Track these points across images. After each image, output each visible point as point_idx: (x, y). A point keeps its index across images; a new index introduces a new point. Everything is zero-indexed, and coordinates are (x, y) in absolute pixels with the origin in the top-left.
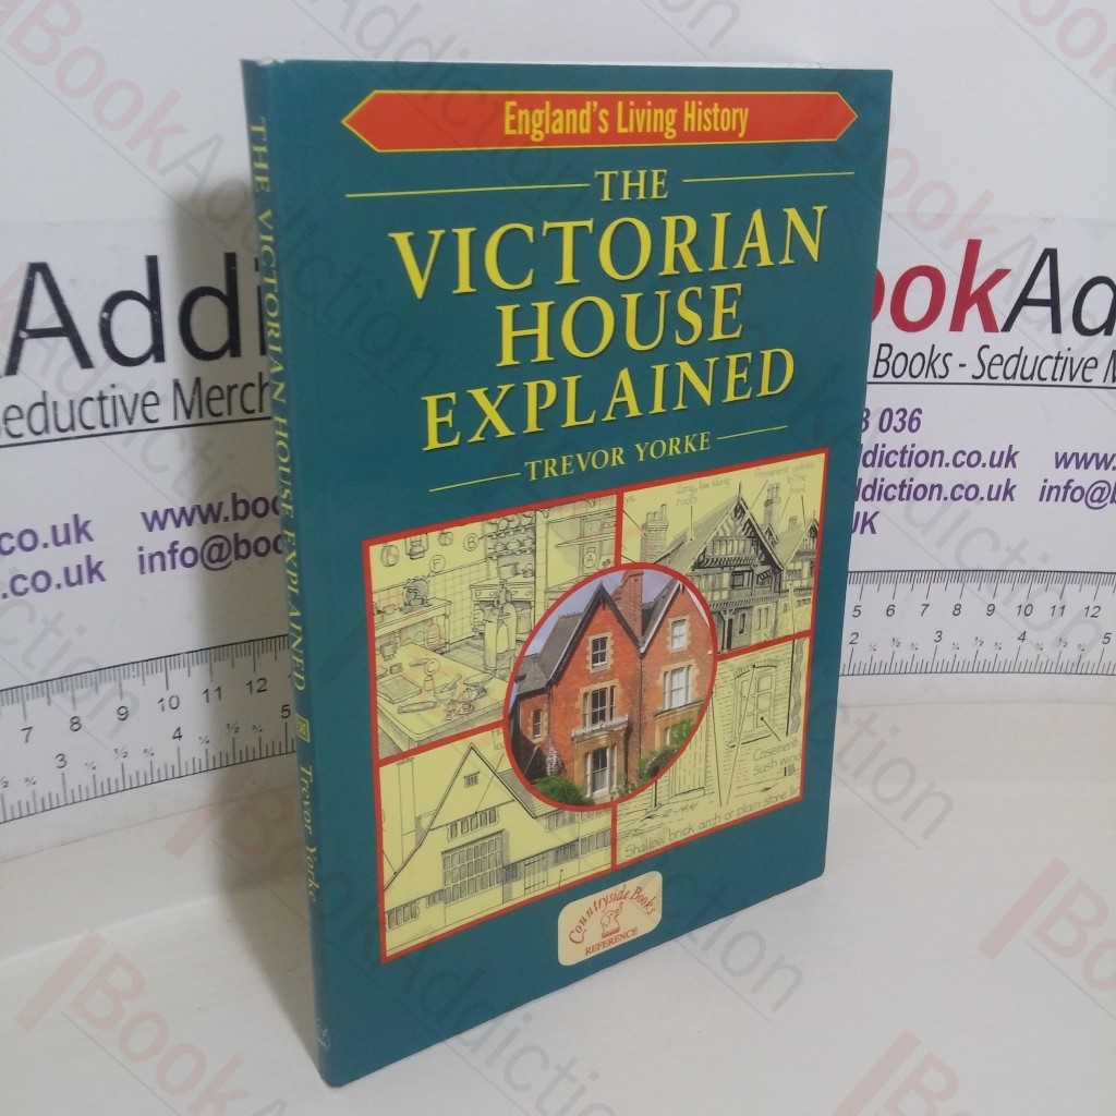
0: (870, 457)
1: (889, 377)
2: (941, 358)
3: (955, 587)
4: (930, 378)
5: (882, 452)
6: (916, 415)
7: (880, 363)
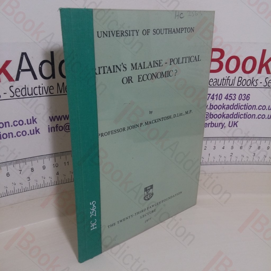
0: (236, 107)
1: (241, 86)
2: (255, 81)
3: (258, 142)
4: (252, 86)
5: (239, 105)
6: (248, 96)
7: (239, 82)
